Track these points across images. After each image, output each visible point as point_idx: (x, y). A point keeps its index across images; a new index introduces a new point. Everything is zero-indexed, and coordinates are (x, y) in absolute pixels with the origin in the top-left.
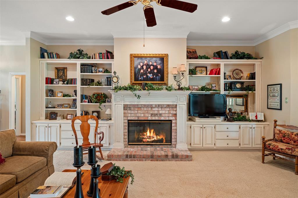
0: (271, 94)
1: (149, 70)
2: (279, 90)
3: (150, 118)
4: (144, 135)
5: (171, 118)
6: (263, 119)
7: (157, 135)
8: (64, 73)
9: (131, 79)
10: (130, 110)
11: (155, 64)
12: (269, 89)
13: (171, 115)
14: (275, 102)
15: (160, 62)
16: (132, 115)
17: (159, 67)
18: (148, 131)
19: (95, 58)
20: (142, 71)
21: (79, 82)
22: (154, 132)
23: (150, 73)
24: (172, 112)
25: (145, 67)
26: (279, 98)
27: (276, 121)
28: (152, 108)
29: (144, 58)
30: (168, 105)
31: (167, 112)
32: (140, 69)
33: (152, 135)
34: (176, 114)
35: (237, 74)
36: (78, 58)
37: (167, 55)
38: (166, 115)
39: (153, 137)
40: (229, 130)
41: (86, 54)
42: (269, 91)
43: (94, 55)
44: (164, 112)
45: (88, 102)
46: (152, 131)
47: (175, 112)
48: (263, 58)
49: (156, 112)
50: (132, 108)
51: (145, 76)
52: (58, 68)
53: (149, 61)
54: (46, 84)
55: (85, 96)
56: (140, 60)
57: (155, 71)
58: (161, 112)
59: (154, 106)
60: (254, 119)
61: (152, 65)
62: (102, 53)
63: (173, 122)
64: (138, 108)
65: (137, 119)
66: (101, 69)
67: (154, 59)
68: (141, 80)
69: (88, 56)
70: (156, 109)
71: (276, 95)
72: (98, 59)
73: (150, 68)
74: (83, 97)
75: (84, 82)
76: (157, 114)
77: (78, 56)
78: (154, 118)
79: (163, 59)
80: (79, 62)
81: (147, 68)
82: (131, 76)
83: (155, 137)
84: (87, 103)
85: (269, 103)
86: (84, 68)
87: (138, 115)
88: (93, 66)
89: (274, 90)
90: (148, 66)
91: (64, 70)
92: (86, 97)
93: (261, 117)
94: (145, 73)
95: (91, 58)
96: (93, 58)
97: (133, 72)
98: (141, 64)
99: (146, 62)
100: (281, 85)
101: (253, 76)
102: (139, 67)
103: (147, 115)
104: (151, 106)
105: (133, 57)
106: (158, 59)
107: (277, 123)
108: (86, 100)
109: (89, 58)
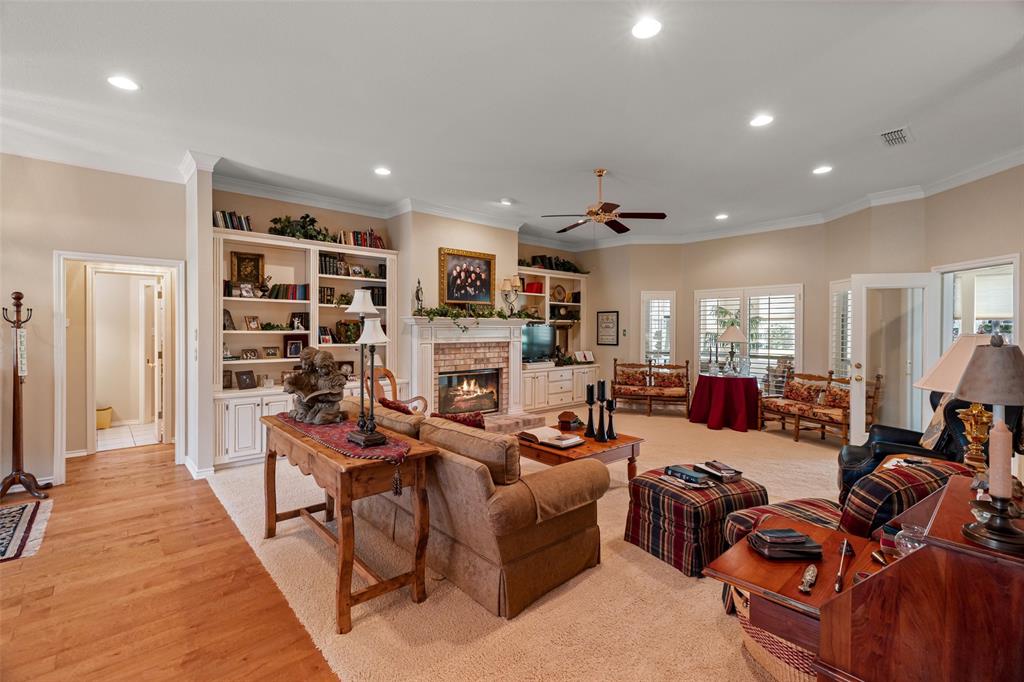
0: (604, 325)
1: (469, 280)
2: (615, 320)
3: (473, 368)
4: (458, 390)
5: (501, 365)
6: (592, 360)
7: (481, 387)
8: (256, 267)
9: (441, 295)
10: (443, 353)
11: (478, 270)
12: (600, 318)
13: (501, 360)
14: (609, 335)
15: (484, 267)
16: (447, 363)
17: (483, 276)
18: (465, 383)
19: (345, 243)
20: (459, 282)
21: (314, 293)
22: (475, 384)
23: (470, 286)
24: (502, 354)
25: (463, 274)
26: (615, 329)
27: (615, 360)
28: (476, 348)
29: (461, 258)
30: (498, 343)
31: (496, 355)
32: (455, 278)
33: (472, 387)
34: (508, 358)
35: (559, 294)
37: (494, 256)
38: (496, 360)
39: (475, 392)
40: (564, 378)
41: (325, 230)
42: (600, 320)
43: (344, 234)
44: (492, 355)
46: (473, 382)
47: (506, 355)
48: (588, 273)
49: (482, 356)
50: (447, 351)
51: (463, 292)
52: (241, 254)
53: (470, 265)
54: (225, 295)
55: (326, 328)
56: (455, 262)
57: (478, 283)
58: (488, 355)
59: (478, 345)
60: (584, 360)
61: (474, 272)
62: (360, 233)
63: (505, 370)
64: (456, 349)
65: (453, 370)
66: (357, 269)
67: (477, 261)
68: (457, 298)
69: (330, 234)
70: (482, 350)
71: (611, 325)
72: (352, 246)
73: (470, 277)
74: (323, 331)
76: (482, 360)
78: (478, 367)
79: (488, 262)
80: (312, 248)
81: (466, 278)
82: (441, 289)
83: (478, 390)
84: (331, 345)
85: (600, 337)
86: (327, 261)
87: (457, 362)
88: (338, 260)
89: (608, 319)
90: (468, 273)
91: (257, 259)
92: (327, 331)
93: (590, 358)
94: (463, 286)
95: (338, 241)
96: (340, 242)
97: (446, 282)
98: (458, 269)
99: (465, 266)
100: (617, 312)
101: (576, 297)
102: (455, 273)
103: (468, 361)
104: (474, 346)
105: (445, 255)
106: (482, 263)
107: (618, 362)
108: (327, 337)
109: (333, 240)
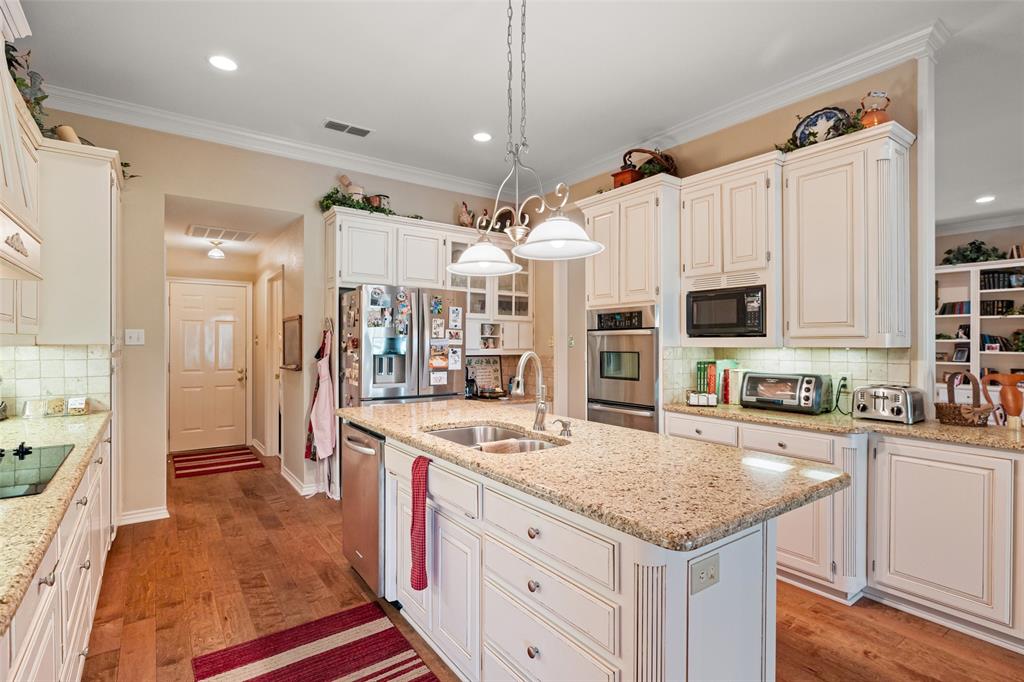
19: (1019, 257)
21: (975, 308)
36: (974, 260)
41: (995, 250)
43: (1017, 248)
45: (1001, 350)
55: (990, 337)
69: (1000, 252)
74: (985, 340)
75: (987, 307)
77: (974, 256)
80: (975, 269)
84: (998, 352)
86: (989, 279)
88: (1012, 273)
92: (993, 340)
95: (1008, 256)
96: (1012, 257)
108: (994, 345)
109: (1003, 257)
